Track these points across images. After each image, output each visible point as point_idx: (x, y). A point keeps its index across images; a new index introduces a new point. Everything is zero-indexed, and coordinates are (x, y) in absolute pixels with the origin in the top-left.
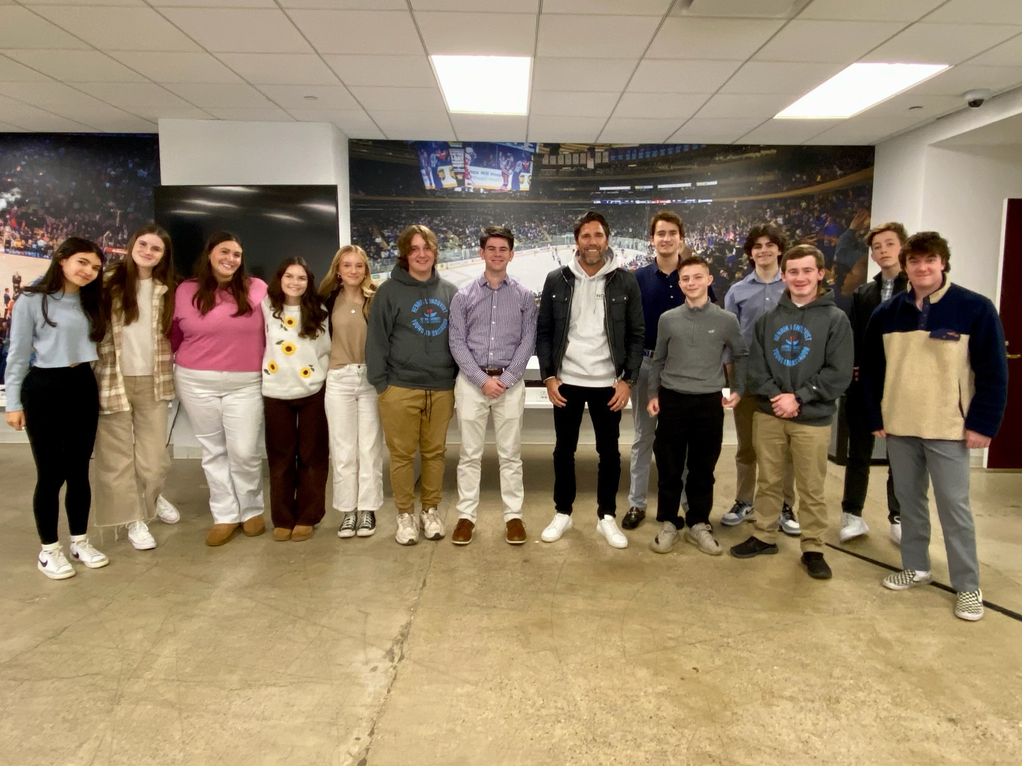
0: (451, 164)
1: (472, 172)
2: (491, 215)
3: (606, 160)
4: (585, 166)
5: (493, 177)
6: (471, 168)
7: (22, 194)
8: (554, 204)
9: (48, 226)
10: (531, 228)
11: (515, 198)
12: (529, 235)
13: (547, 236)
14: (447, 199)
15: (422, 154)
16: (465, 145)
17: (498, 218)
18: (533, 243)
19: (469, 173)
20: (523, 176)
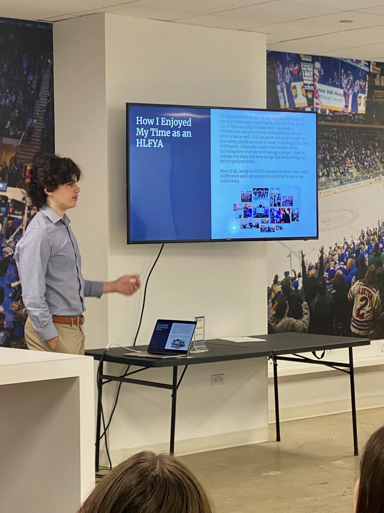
0: (302, 80)
2: (335, 140)
5: (336, 97)
6: (319, 86)
10: (367, 154)
11: (354, 121)
12: (366, 164)
13: (379, 164)
16: (315, 58)
17: (341, 143)
18: (369, 172)
19: (317, 91)
20: (360, 97)
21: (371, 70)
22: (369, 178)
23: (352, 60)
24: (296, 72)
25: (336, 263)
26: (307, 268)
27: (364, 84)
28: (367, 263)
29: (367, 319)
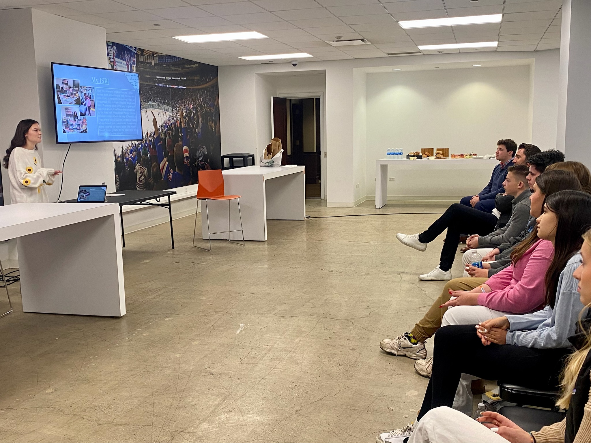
1: (116, 62)
3: (157, 61)
4: (152, 63)
5: (124, 65)
6: (116, 59)
16: (113, 44)
20: (133, 67)
21: (137, 52)
23: (129, 46)
25: (129, 154)
26: (117, 157)
27: (134, 59)
28: (141, 154)
29: (143, 183)
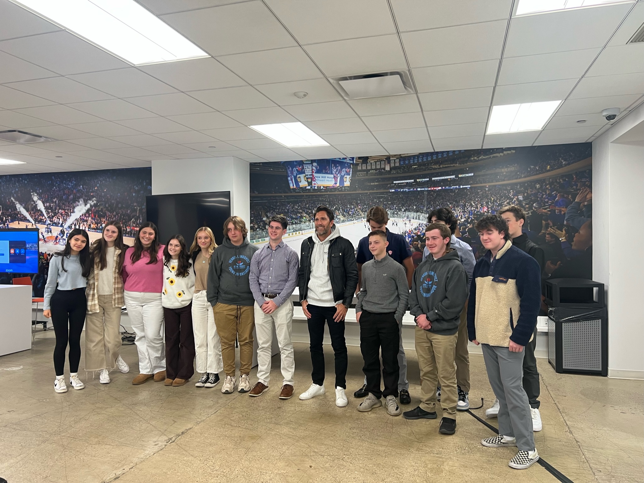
0: (305, 173)
1: (317, 177)
2: (326, 201)
3: (397, 165)
4: (384, 169)
6: (315, 175)
7: (97, 201)
8: (365, 193)
9: (107, 217)
10: (351, 208)
11: (341, 191)
12: (350, 213)
13: (361, 212)
14: (302, 194)
15: (289, 168)
16: (313, 161)
17: (332, 203)
18: (353, 217)
19: (315, 178)
20: (346, 178)
21: (355, 162)
22: (353, 220)
23: (340, 159)
24: (301, 170)
27: (349, 170)
